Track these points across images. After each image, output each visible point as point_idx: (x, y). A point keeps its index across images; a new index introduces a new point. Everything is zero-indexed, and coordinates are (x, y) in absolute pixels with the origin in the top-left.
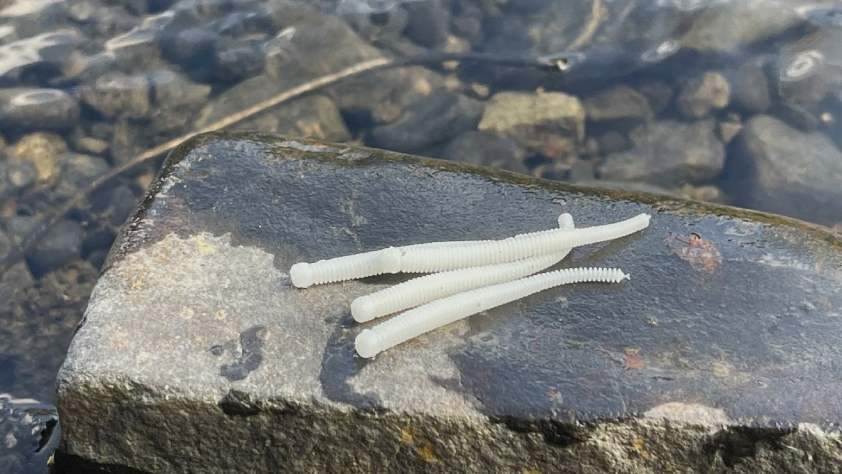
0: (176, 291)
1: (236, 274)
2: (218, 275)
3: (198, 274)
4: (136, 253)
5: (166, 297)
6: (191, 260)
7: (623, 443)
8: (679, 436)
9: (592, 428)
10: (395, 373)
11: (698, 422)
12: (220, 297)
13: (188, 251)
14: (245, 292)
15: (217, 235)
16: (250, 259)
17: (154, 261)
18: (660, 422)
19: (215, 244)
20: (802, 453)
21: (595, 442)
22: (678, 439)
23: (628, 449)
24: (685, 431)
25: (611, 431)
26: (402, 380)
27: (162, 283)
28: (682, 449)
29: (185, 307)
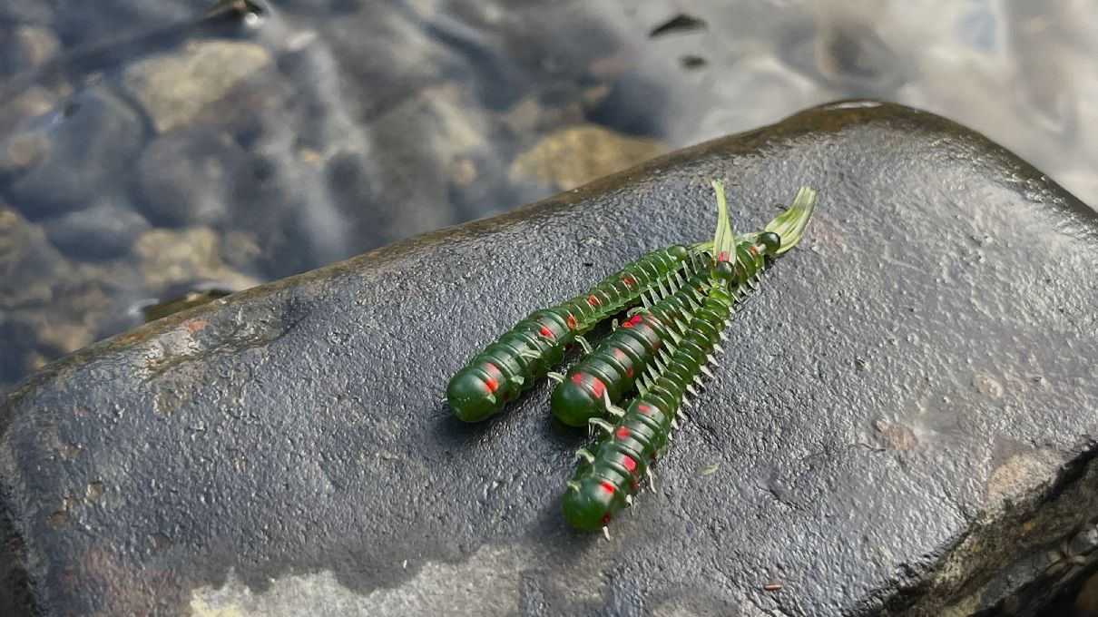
11: (1038, 481)
15: (218, 585)
18: (1000, 507)
24: (1026, 499)
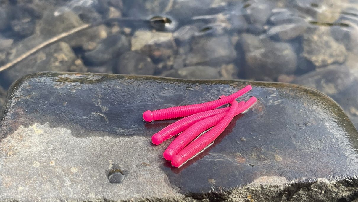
0: (29, 154)
1: (55, 142)
2: (47, 144)
3: (37, 144)
4: (7, 138)
5: (25, 158)
6: (33, 138)
7: (243, 198)
8: (267, 191)
9: (230, 193)
10: (139, 180)
11: (275, 184)
12: (50, 154)
13: (30, 134)
14: (61, 150)
15: (42, 124)
16: (60, 134)
17: (15, 141)
18: (259, 186)
19: (42, 128)
20: (320, 191)
21: (232, 199)
22: (267, 192)
23: (246, 200)
24: (270, 188)
25: (238, 193)
26: (142, 184)
27: (22, 151)
28: (269, 196)
29: (35, 162)
